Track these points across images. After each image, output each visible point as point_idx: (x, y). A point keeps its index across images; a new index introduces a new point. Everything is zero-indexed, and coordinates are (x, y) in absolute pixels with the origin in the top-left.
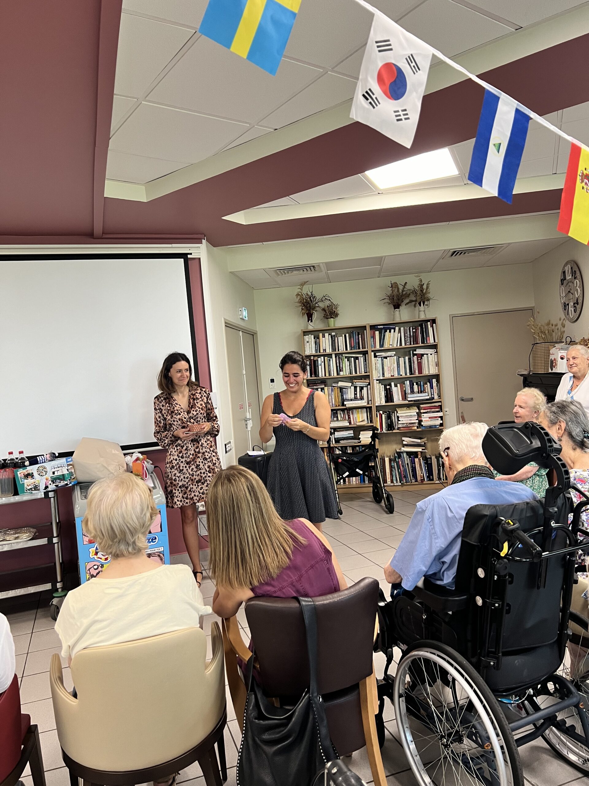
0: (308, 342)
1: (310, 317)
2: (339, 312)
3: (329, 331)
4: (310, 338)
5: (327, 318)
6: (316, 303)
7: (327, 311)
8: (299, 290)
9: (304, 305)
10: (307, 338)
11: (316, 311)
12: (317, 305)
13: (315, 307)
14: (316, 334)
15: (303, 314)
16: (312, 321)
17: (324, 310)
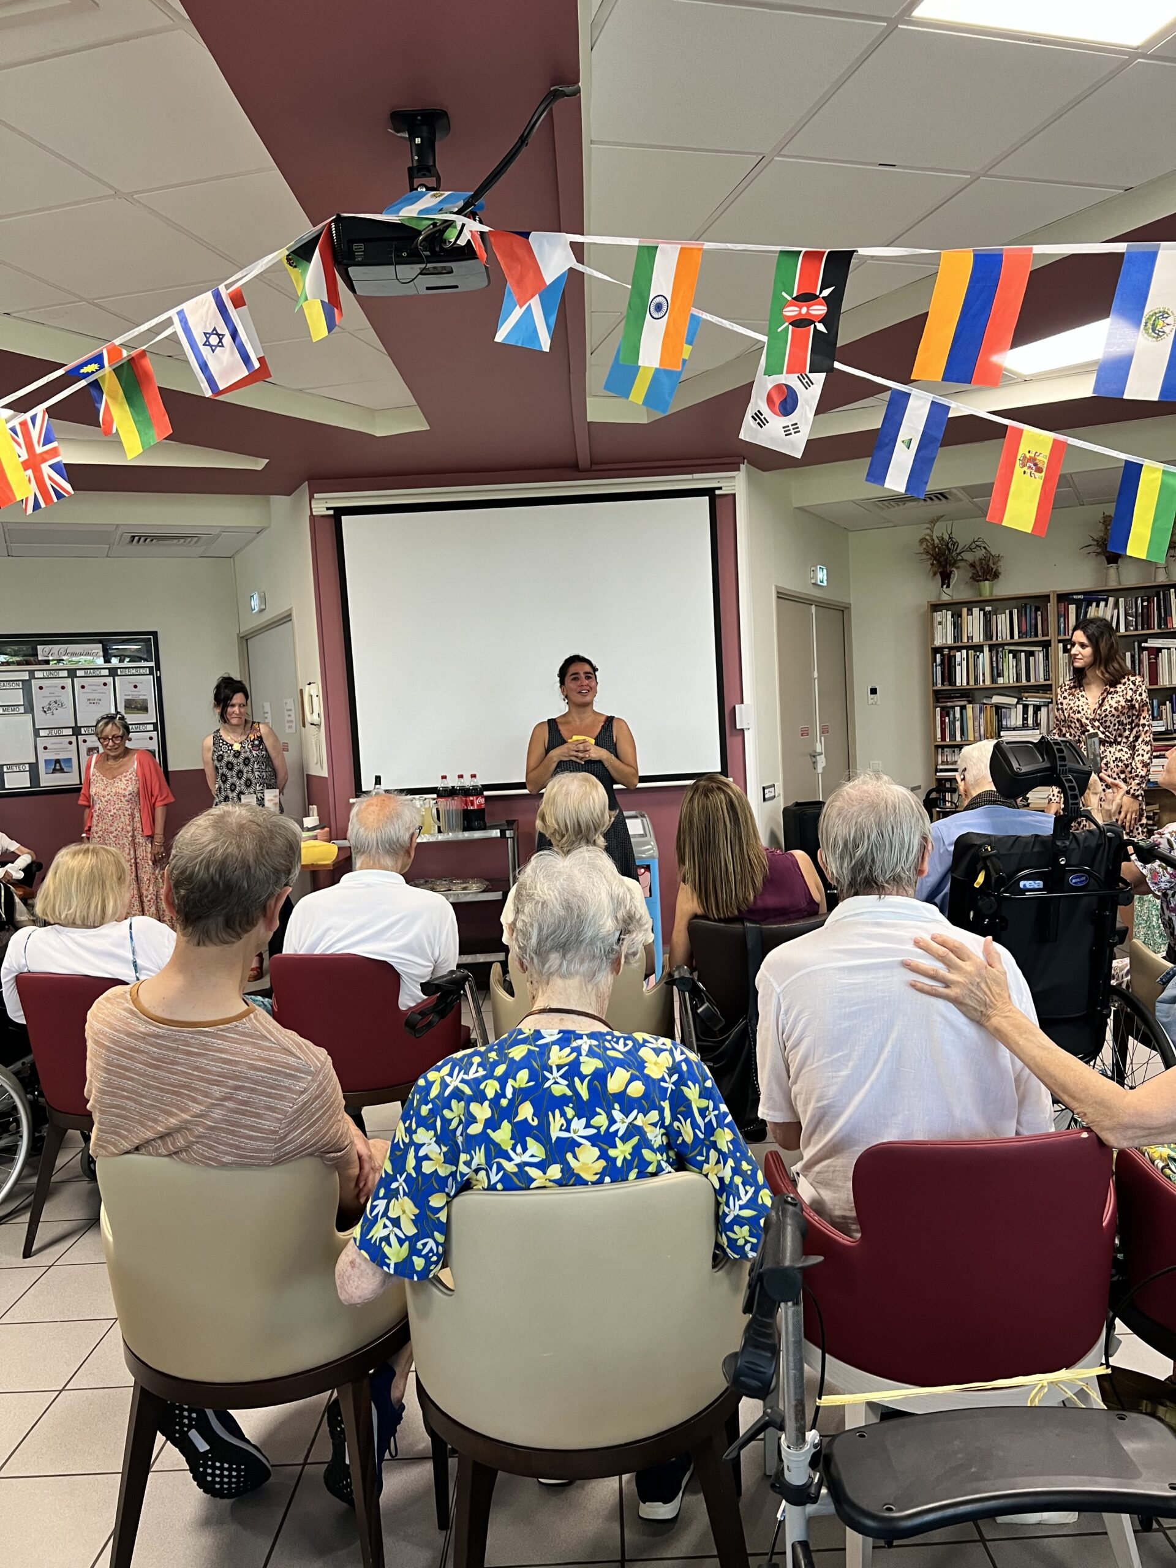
0: (940, 623)
1: (946, 579)
2: (1000, 571)
3: (981, 604)
4: (946, 617)
5: (978, 581)
6: (959, 554)
7: (978, 569)
8: (928, 531)
9: (935, 559)
10: (938, 616)
11: (958, 568)
12: (960, 557)
13: (956, 561)
14: (956, 609)
15: (935, 574)
16: (948, 586)
17: (973, 565)
